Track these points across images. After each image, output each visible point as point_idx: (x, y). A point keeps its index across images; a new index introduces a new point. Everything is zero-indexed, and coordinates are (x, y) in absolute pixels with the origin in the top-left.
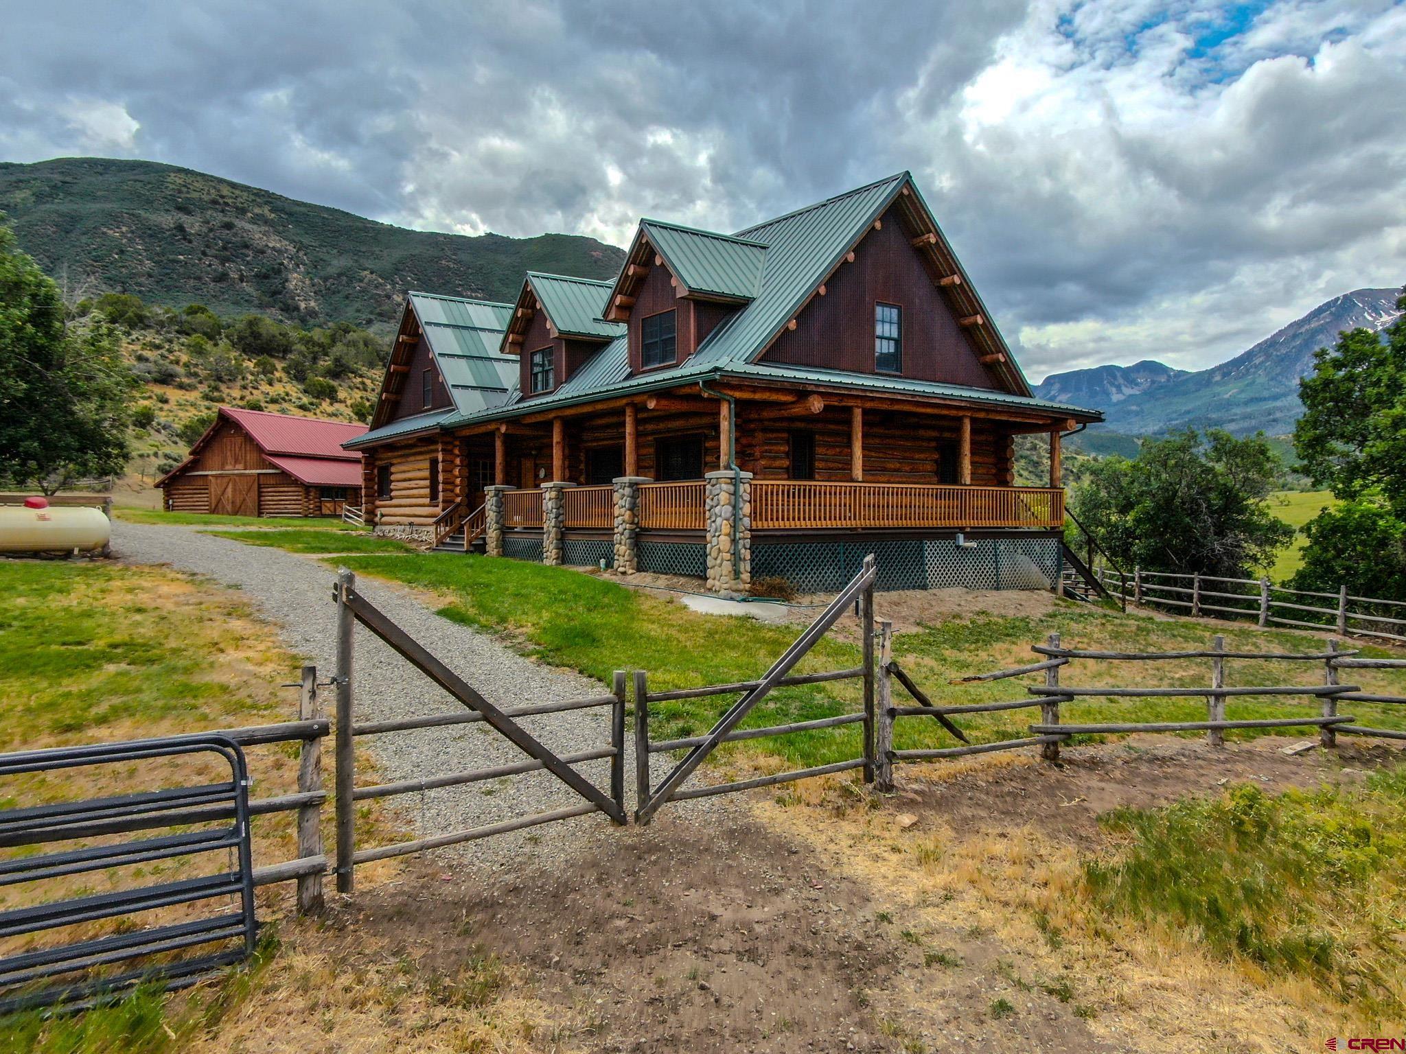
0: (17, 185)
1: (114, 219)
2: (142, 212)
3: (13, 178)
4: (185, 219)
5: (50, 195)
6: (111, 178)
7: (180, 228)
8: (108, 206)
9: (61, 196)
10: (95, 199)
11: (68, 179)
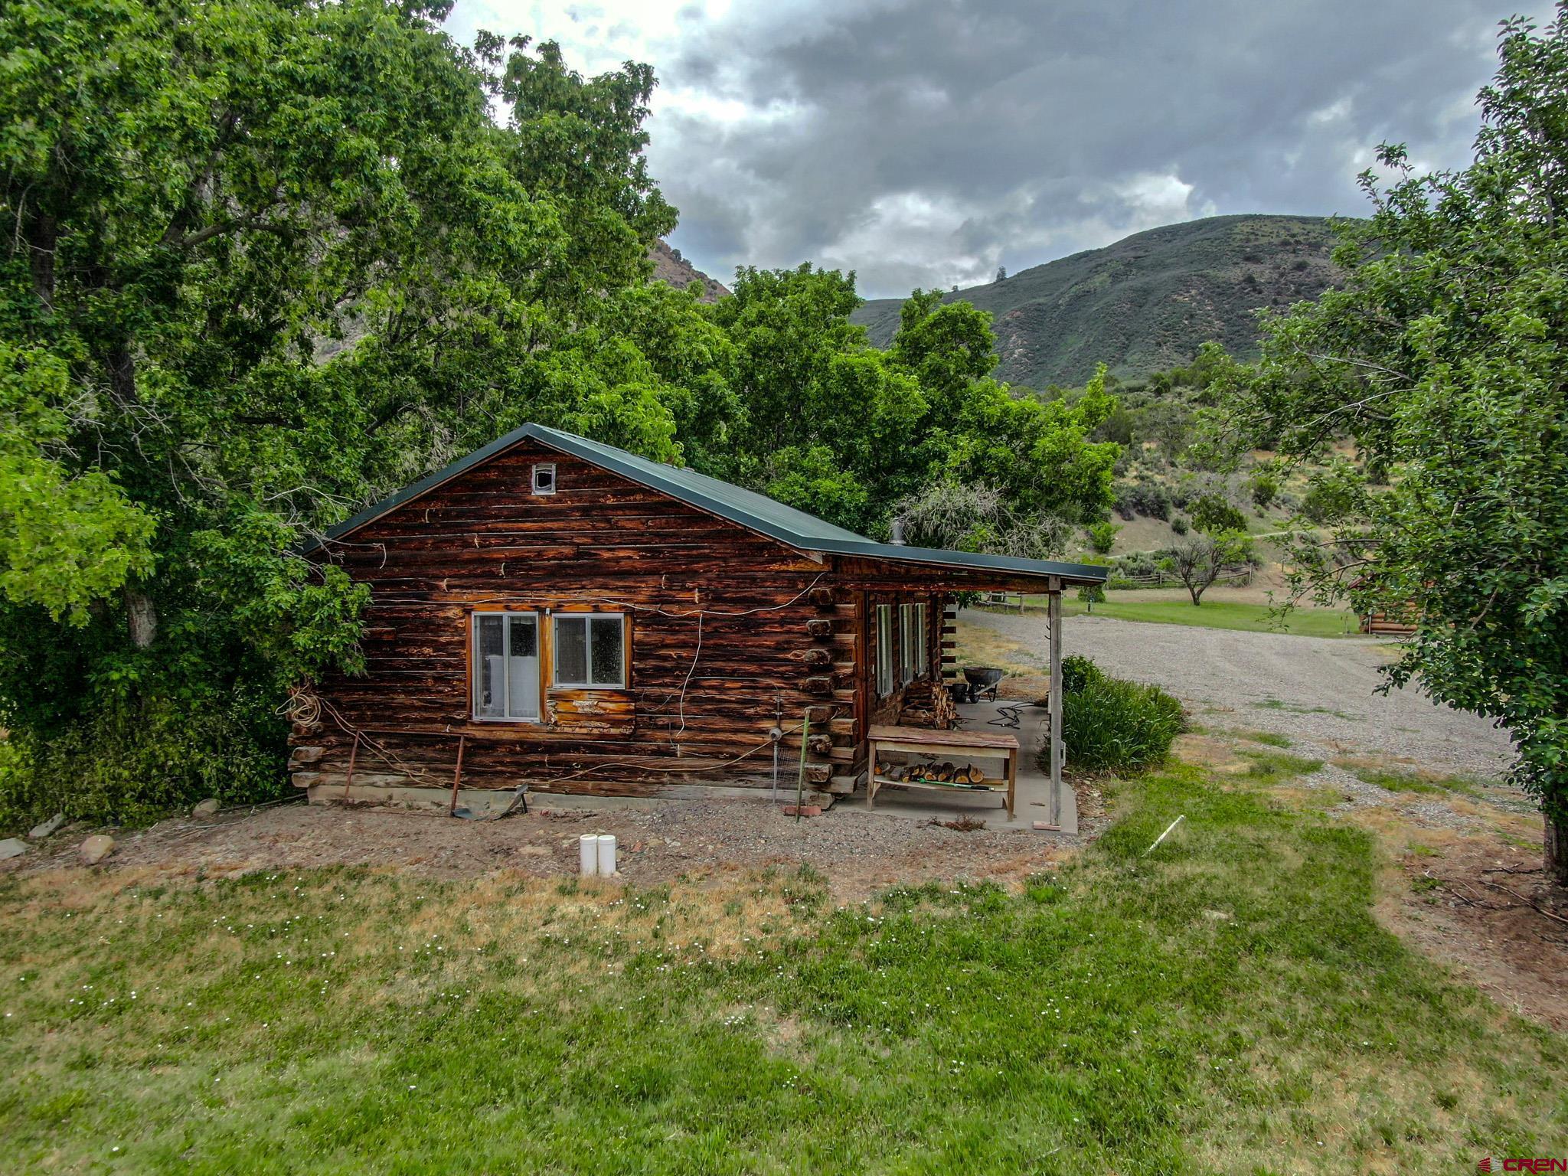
0: (1095, 270)
1: (1184, 283)
2: (1210, 271)
3: (1093, 264)
4: (1253, 268)
5: (1125, 273)
6: (1178, 243)
7: (1250, 280)
8: (1177, 272)
9: (1134, 271)
10: (1165, 267)
11: (1141, 253)
